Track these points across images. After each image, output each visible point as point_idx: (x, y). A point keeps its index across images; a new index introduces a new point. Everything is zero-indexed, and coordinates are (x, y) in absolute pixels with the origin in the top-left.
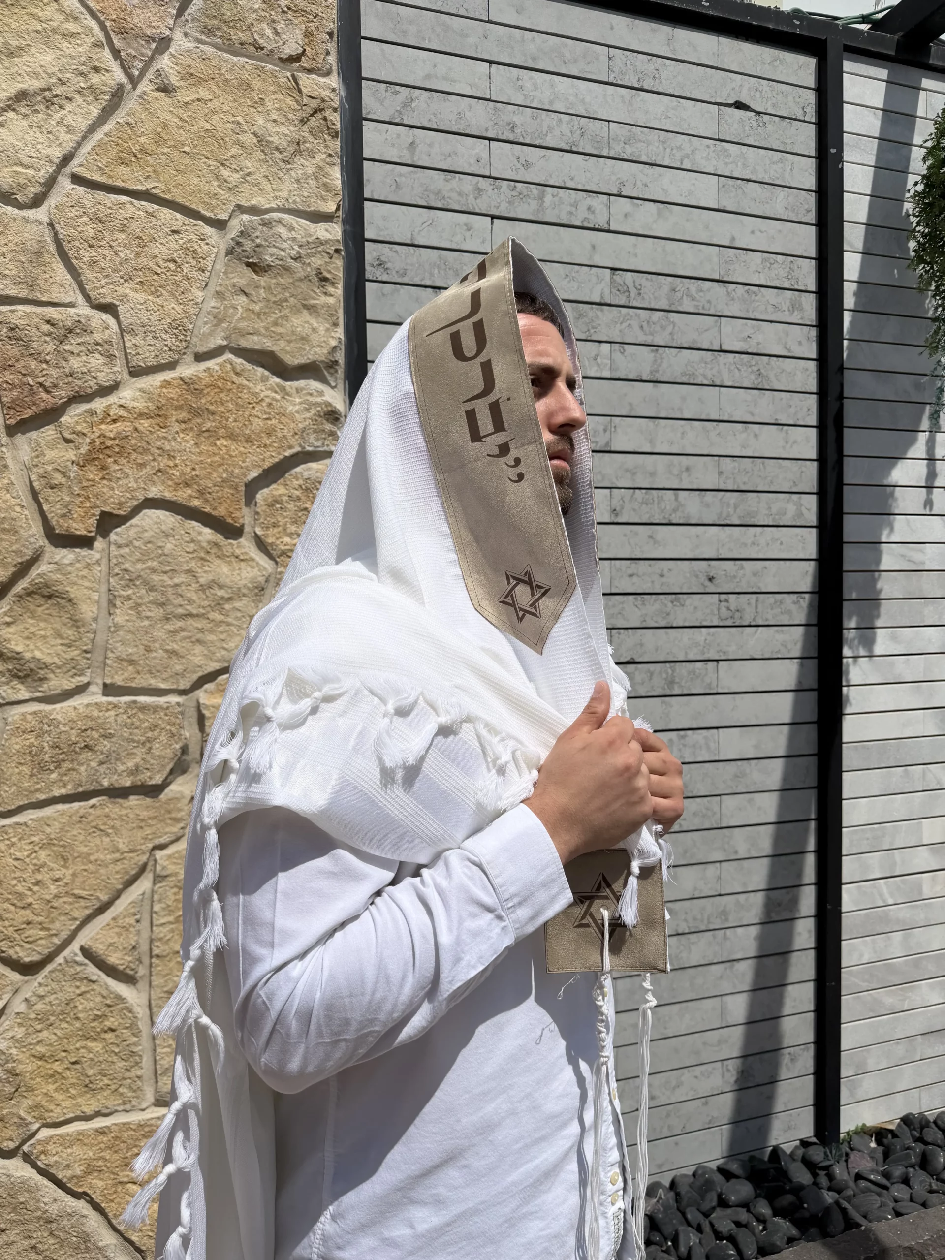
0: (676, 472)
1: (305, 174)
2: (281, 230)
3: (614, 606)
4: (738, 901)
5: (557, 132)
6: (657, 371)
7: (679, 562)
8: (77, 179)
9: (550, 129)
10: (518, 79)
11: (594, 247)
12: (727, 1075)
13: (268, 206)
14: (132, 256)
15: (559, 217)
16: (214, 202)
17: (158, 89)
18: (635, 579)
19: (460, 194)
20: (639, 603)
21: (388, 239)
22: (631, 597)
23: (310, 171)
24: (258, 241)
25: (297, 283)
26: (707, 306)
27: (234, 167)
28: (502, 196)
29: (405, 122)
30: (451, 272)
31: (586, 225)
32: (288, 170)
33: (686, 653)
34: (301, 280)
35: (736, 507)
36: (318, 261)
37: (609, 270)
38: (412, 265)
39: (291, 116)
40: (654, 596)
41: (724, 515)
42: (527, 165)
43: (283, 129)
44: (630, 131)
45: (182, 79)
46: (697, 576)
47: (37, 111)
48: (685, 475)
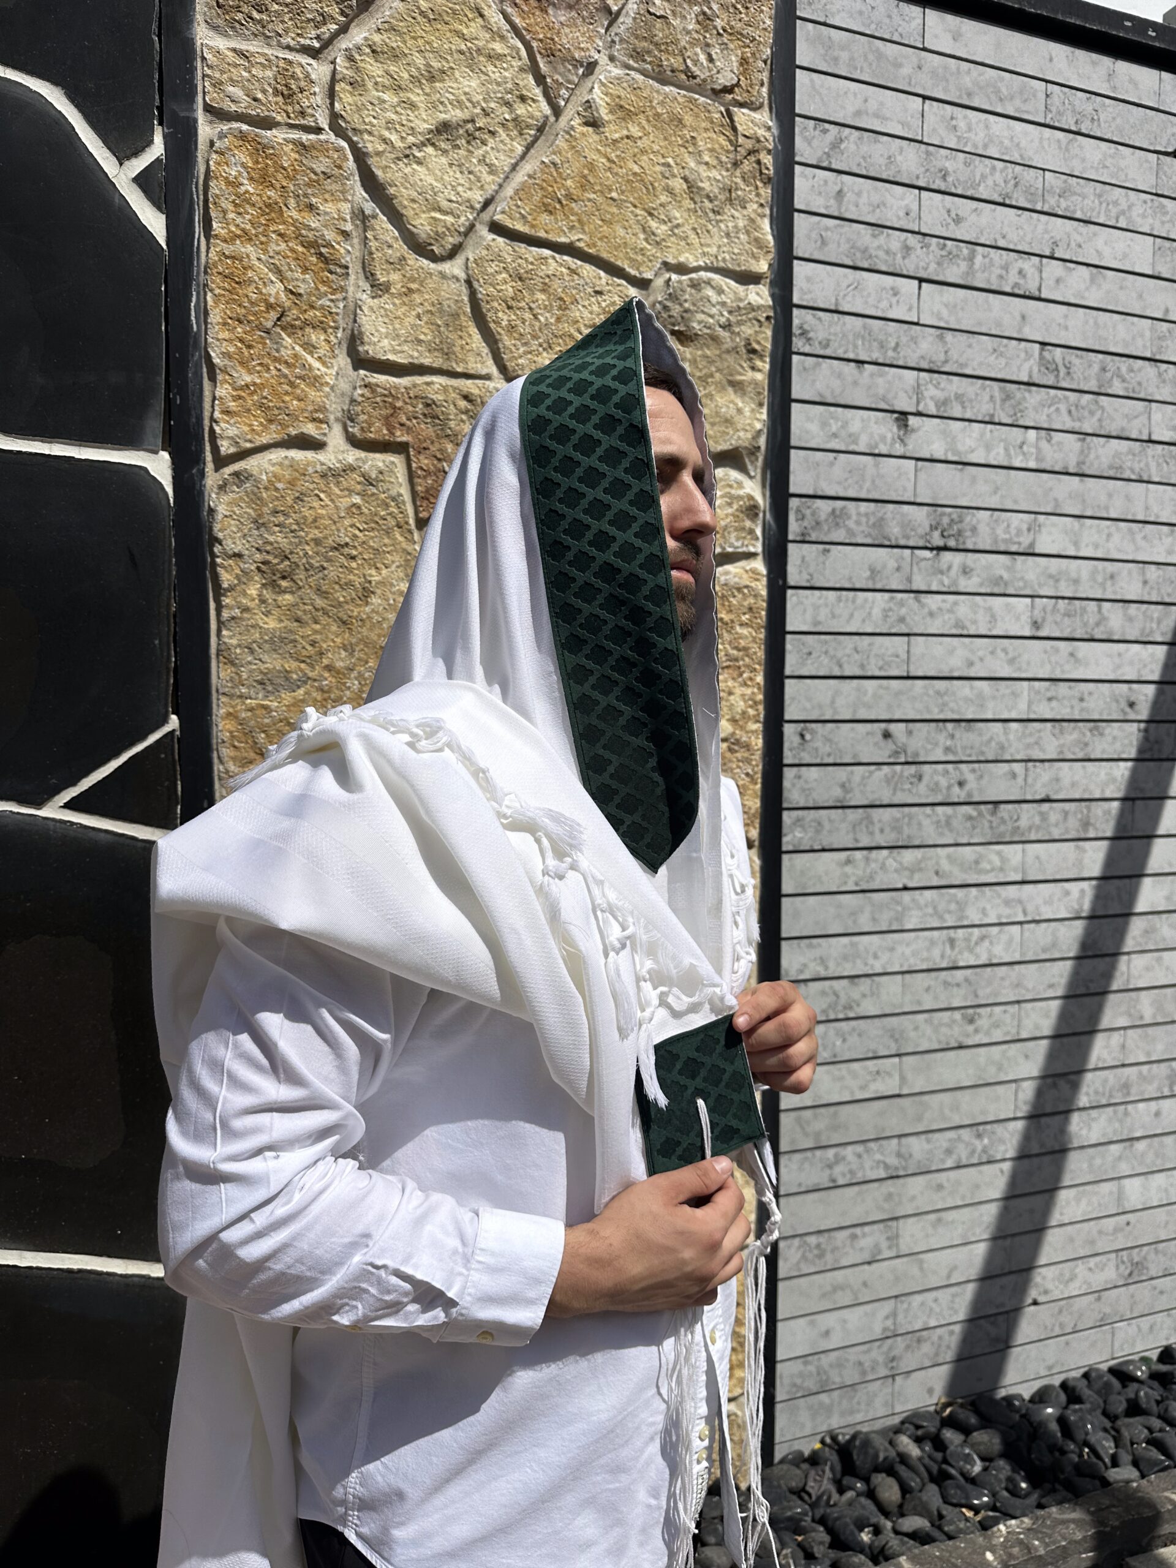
0: (1100, 579)
1: (736, 227)
2: (710, 292)
3: (1031, 734)
4: (1140, 1073)
5: (990, 182)
6: (1084, 463)
7: (1100, 685)
8: (496, 228)
9: (983, 177)
10: (952, 118)
11: (1023, 317)
12: (1122, 1267)
13: (695, 264)
14: (552, 321)
15: (988, 281)
16: (639, 258)
17: (587, 124)
18: (1054, 704)
19: (887, 252)
20: (1057, 731)
21: (811, 304)
22: (1049, 725)
23: (741, 224)
24: (686, 305)
25: (724, 356)
26: (1137, 388)
27: (663, 217)
28: (931, 257)
29: (834, 166)
30: (875, 344)
31: (1017, 291)
32: (718, 222)
33: (1103, 791)
34: (728, 352)
35: (1159, 622)
36: (748, 330)
37: (1037, 346)
38: (835, 334)
39: (724, 159)
40: (1072, 724)
41: (1147, 631)
42: (958, 220)
43: (714, 174)
44: (1065, 181)
45: (611, 112)
46: (1117, 701)
47: (458, 147)
48: (1109, 583)
